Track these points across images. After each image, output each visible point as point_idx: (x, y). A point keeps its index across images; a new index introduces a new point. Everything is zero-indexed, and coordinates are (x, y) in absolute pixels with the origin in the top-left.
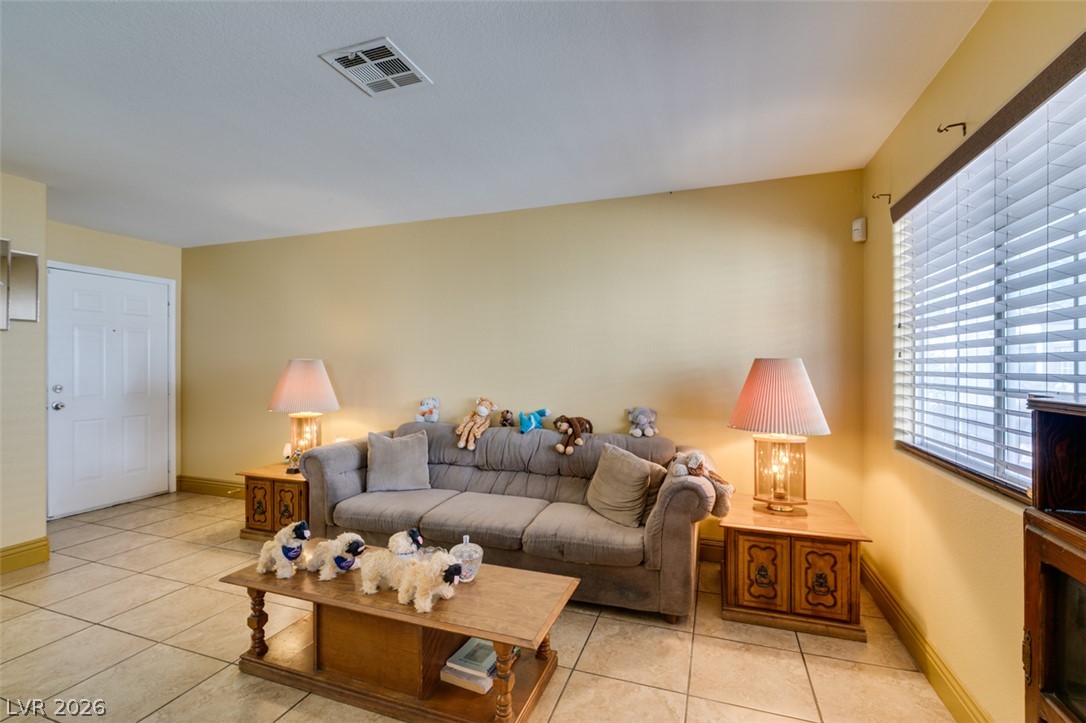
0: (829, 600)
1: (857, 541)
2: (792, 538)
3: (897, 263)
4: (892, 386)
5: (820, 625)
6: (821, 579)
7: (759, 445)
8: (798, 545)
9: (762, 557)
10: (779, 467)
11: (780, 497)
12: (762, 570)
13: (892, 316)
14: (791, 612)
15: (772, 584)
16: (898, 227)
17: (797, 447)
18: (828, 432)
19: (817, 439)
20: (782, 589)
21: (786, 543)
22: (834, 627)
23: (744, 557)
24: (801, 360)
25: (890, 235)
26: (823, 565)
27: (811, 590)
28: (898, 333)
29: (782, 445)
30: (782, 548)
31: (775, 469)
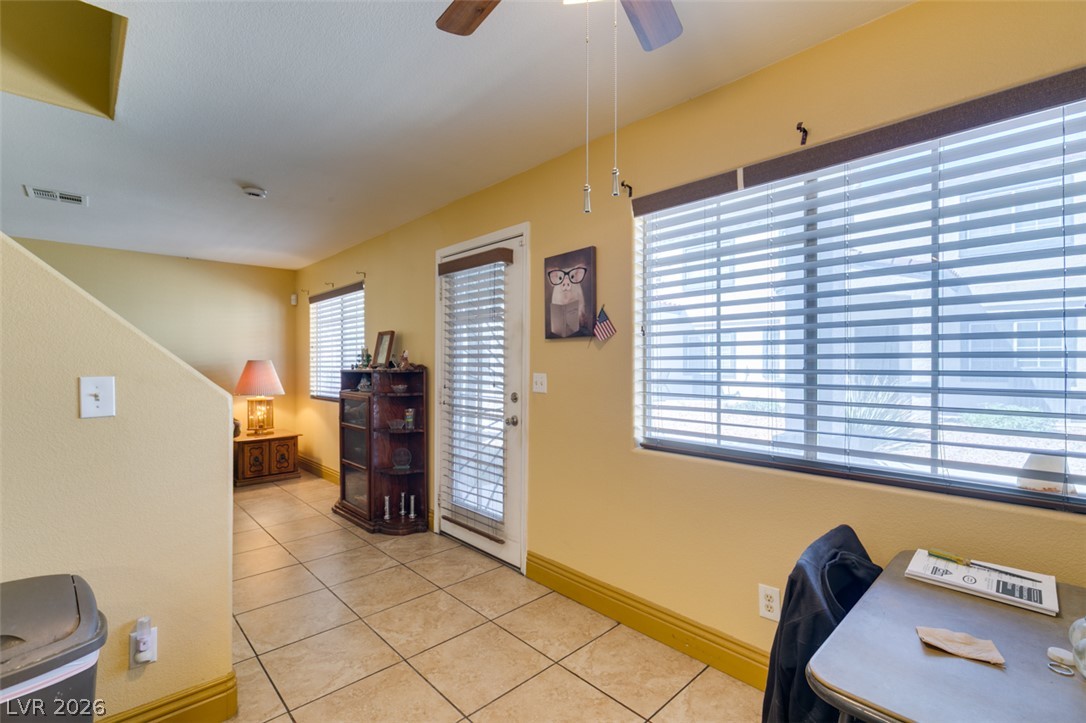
0: (286, 465)
1: (297, 437)
2: (269, 440)
3: (311, 321)
4: (309, 372)
5: (282, 476)
6: (283, 457)
7: (251, 402)
8: (273, 443)
9: (256, 453)
10: (261, 412)
11: (261, 427)
12: (256, 459)
13: (309, 343)
14: (270, 474)
15: (261, 464)
16: (312, 306)
17: (269, 403)
18: (284, 393)
19: (278, 397)
20: (266, 465)
21: (267, 443)
22: (288, 476)
23: (247, 454)
24: (271, 362)
25: (309, 308)
26: (283, 450)
27: (278, 462)
28: (311, 350)
29: (260, 402)
30: (266, 447)
31: (259, 413)
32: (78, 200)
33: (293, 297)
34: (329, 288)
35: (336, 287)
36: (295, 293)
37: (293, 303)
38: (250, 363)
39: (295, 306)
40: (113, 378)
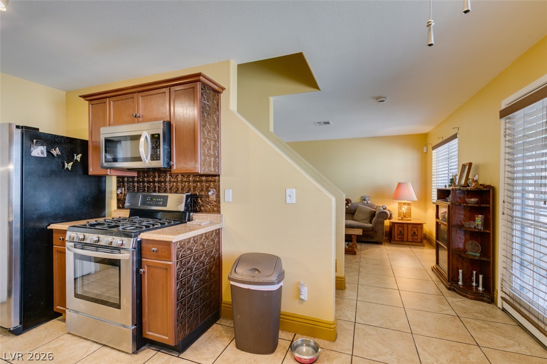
0: (416, 238)
1: (423, 224)
2: (408, 224)
3: (433, 160)
4: (432, 189)
5: (414, 243)
6: (414, 233)
7: (400, 204)
8: (409, 225)
9: (401, 229)
10: (404, 209)
11: (405, 216)
12: (401, 232)
13: (432, 173)
14: (408, 241)
15: (403, 235)
16: (433, 152)
17: (409, 204)
18: (416, 200)
19: (414, 202)
20: (405, 236)
21: (406, 225)
22: (417, 244)
23: (396, 229)
24: (410, 183)
25: (432, 153)
26: (415, 230)
27: (412, 236)
28: (433, 176)
29: (404, 204)
30: (405, 226)
31: (403, 209)
32: (328, 123)
33: (425, 148)
34: (441, 140)
35: (444, 139)
36: (426, 145)
37: (425, 151)
38: (399, 184)
39: (426, 153)
40: (295, 190)
